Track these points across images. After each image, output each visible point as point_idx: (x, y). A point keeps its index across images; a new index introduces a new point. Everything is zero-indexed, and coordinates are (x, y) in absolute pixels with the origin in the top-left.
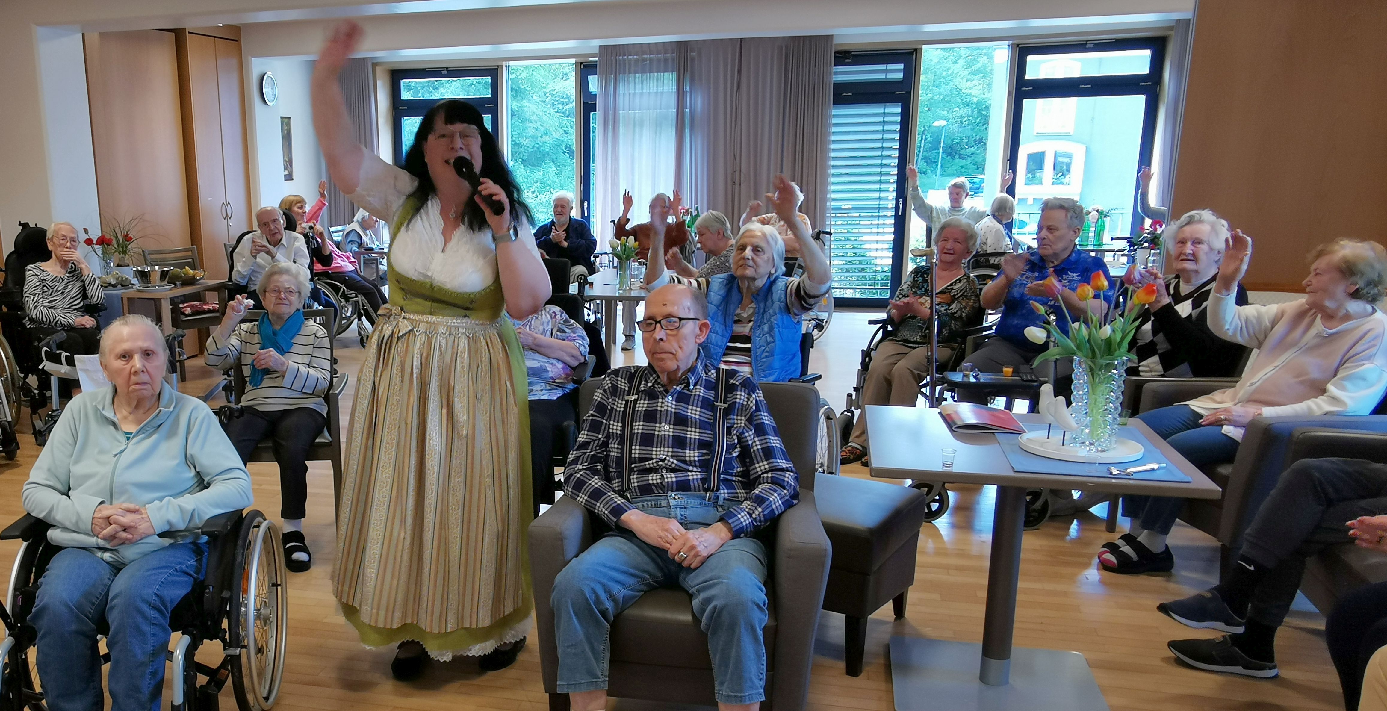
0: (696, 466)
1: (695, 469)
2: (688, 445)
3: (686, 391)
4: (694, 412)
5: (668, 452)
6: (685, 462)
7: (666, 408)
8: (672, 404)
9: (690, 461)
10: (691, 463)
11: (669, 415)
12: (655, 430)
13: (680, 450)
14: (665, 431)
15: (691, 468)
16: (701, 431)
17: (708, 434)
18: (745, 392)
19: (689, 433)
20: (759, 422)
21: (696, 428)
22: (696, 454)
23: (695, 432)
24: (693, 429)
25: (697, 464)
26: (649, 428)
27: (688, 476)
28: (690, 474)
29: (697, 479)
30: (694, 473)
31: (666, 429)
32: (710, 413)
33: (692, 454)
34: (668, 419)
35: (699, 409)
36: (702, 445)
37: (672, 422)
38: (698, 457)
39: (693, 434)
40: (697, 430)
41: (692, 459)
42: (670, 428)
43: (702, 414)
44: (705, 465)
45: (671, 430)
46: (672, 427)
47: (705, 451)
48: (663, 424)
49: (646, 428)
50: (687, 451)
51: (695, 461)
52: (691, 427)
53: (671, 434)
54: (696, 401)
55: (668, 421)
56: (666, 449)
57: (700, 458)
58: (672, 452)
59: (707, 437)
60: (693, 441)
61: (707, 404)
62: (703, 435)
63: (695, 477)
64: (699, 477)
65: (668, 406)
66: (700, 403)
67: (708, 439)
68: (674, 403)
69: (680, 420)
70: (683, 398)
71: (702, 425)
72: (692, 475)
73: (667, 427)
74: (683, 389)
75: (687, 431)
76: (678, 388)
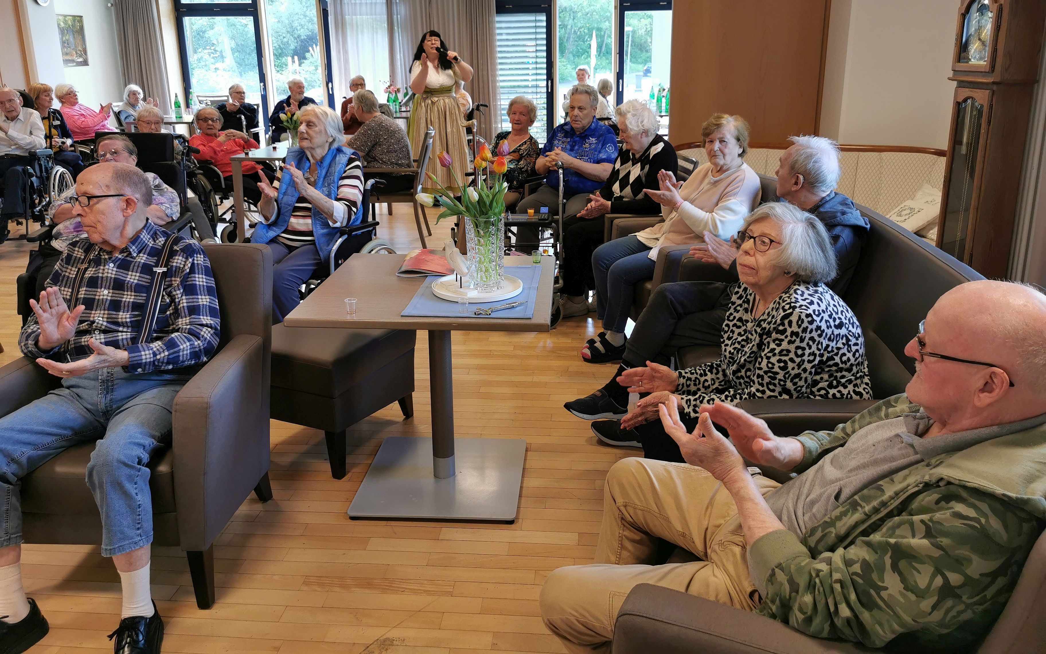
0: (128, 327)
1: (125, 330)
2: (122, 308)
3: (128, 259)
4: (133, 278)
5: (104, 314)
6: (117, 324)
7: (106, 275)
8: (112, 270)
9: (122, 322)
10: (123, 325)
11: (109, 280)
12: (96, 295)
13: (114, 313)
14: (103, 295)
15: (121, 329)
16: (136, 294)
17: (142, 296)
18: (183, 257)
19: (125, 296)
20: (191, 283)
21: (131, 292)
22: (128, 316)
23: (131, 295)
24: (129, 293)
25: (129, 324)
26: (91, 293)
27: (118, 336)
28: (120, 334)
29: (127, 339)
30: (124, 334)
31: (105, 294)
32: (148, 277)
33: (124, 316)
34: (108, 284)
35: (138, 274)
36: (136, 306)
37: (111, 287)
38: (130, 318)
39: (129, 298)
40: (133, 294)
41: (124, 320)
42: (109, 293)
43: (141, 279)
44: (136, 326)
45: (110, 295)
46: (111, 291)
47: (137, 313)
48: (103, 289)
49: (88, 293)
50: (121, 313)
51: (126, 322)
52: (127, 291)
53: (109, 298)
54: (136, 268)
55: (107, 286)
56: (102, 312)
57: (133, 319)
58: (108, 314)
59: (141, 299)
60: (126, 304)
61: (147, 269)
62: (138, 298)
63: (124, 337)
64: (129, 336)
65: (108, 273)
66: (140, 269)
67: (141, 301)
68: (115, 269)
69: (118, 285)
70: (124, 265)
71: (138, 288)
72: (122, 335)
73: (106, 292)
74: (127, 256)
75: (124, 295)
76: (120, 256)
